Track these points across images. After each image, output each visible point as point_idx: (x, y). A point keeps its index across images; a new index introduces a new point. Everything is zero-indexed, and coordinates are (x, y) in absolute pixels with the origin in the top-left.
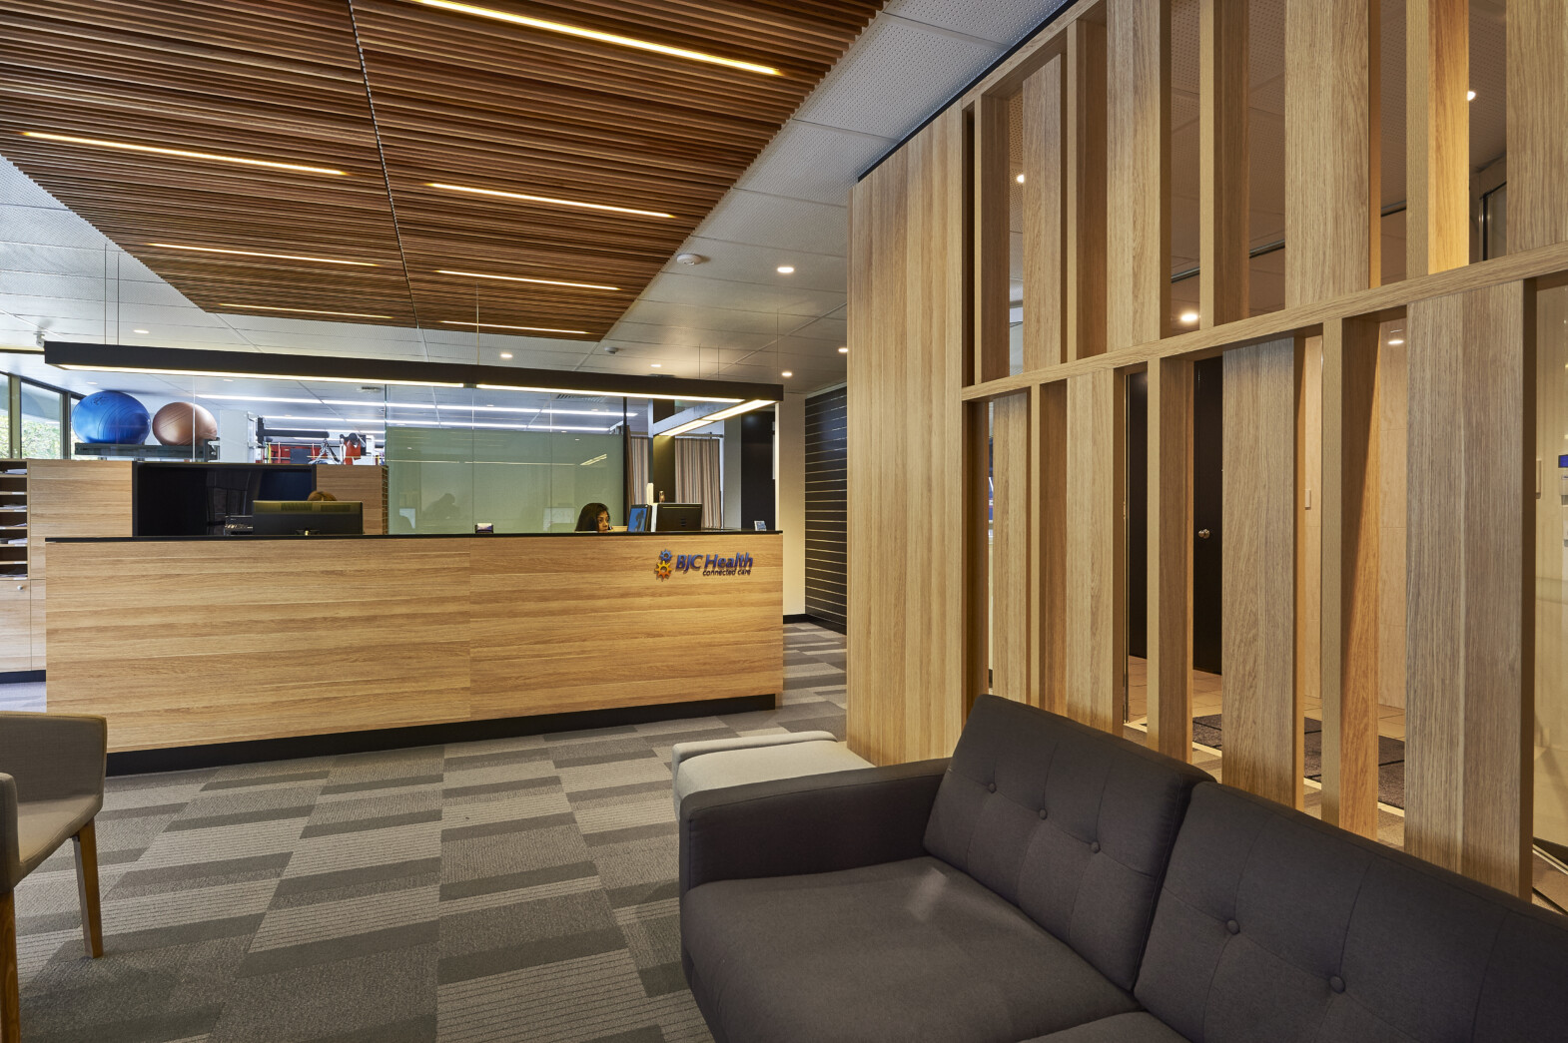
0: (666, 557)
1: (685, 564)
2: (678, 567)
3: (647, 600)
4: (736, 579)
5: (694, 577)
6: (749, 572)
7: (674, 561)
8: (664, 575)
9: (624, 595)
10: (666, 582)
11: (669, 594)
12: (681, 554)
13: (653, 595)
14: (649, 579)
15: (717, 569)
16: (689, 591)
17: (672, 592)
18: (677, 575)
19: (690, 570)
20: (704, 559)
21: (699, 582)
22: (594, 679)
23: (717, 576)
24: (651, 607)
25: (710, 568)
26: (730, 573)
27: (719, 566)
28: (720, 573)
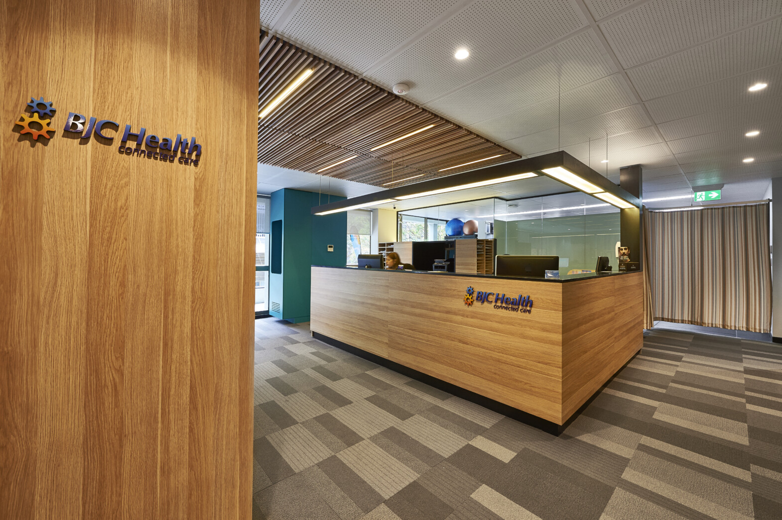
0: (470, 292)
1: (483, 298)
2: (477, 299)
3: (459, 318)
4: (518, 315)
5: (488, 308)
6: (529, 311)
7: (475, 295)
8: (470, 304)
9: (448, 312)
10: (470, 309)
11: (472, 317)
12: (480, 291)
13: (463, 315)
14: (459, 304)
15: (504, 305)
16: (485, 317)
17: (474, 316)
18: (477, 304)
19: (486, 303)
20: (495, 296)
21: (491, 312)
22: (433, 359)
23: (504, 310)
24: (461, 323)
25: (499, 304)
26: (513, 309)
27: (506, 303)
28: (506, 308)
